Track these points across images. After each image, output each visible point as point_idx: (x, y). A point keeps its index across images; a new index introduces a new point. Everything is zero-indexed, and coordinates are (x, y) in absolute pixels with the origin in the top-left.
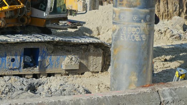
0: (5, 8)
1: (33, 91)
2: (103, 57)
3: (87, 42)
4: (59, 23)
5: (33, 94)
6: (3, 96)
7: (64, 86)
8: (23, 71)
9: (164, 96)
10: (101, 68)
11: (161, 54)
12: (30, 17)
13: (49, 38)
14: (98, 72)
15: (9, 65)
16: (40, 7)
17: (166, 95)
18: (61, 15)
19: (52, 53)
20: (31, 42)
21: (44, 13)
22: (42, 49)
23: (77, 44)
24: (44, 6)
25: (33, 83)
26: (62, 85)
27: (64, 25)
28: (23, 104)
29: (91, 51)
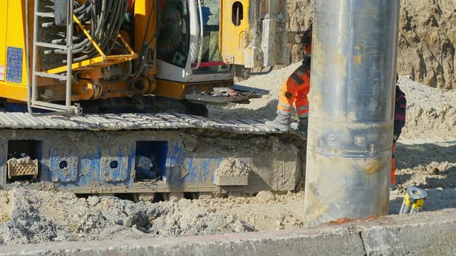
0: (97, 60)
1: (145, 226)
2: (298, 161)
3: (265, 131)
4: (213, 91)
5: (141, 233)
6: (80, 235)
7: (205, 218)
8: (134, 187)
9: (373, 244)
10: (294, 185)
11: (428, 158)
12: (155, 78)
13: (188, 122)
14: (285, 193)
15: (107, 175)
16: (174, 60)
17: (376, 242)
18: (217, 75)
19: (194, 151)
20: (151, 129)
21: (184, 71)
22: (174, 142)
23: (245, 135)
24: (182, 58)
25: (145, 212)
26: (201, 216)
27: (222, 96)
28: (75, 252)
29: (275, 149)
